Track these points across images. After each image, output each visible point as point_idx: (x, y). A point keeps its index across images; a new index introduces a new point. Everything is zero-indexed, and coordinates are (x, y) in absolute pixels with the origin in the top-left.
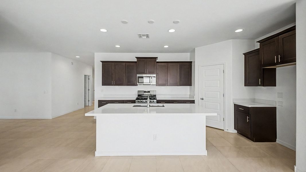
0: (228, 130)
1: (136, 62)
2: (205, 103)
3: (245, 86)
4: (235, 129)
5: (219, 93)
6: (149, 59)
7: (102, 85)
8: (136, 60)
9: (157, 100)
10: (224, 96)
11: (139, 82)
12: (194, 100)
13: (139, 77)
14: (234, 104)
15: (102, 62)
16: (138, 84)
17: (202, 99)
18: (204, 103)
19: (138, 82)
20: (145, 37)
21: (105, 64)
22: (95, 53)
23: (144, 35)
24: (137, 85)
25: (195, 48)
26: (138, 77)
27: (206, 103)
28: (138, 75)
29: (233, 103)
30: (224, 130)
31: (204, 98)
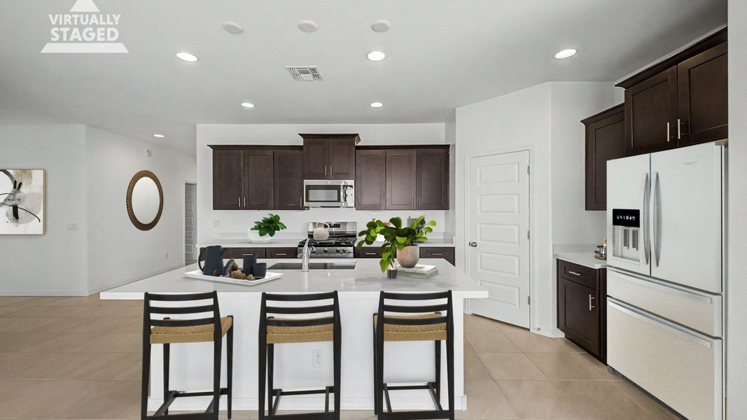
0: (539, 329)
1: (300, 148)
2: (481, 255)
3: (586, 209)
4: (558, 327)
5: (517, 229)
6: (335, 140)
7: (214, 209)
8: (300, 142)
9: (354, 248)
10: (529, 237)
11: (310, 200)
12: (454, 248)
13: (309, 188)
14: (558, 260)
15: (215, 148)
16: (306, 204)
17: (474, 245)
18: (479, 256)
19: (307, 201)
20: (310, 76)
21: (220, 152)
22: (198, 125)
23: (304, 72)
24: (303, 208)
25: (455, 110)
26: (306, 186)
27: (483, 254)
28: (307, 182)
29: (554, 255)
30: (529, 330)
31: (478, 242)
